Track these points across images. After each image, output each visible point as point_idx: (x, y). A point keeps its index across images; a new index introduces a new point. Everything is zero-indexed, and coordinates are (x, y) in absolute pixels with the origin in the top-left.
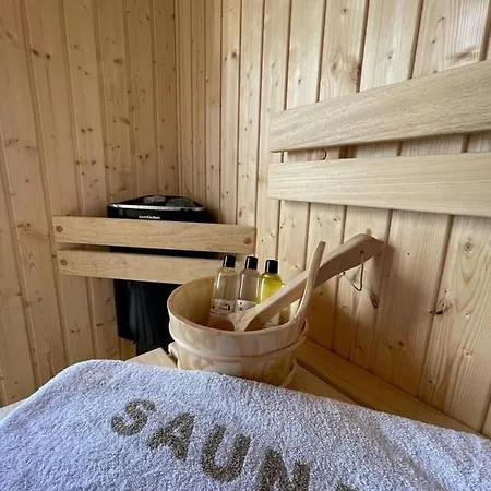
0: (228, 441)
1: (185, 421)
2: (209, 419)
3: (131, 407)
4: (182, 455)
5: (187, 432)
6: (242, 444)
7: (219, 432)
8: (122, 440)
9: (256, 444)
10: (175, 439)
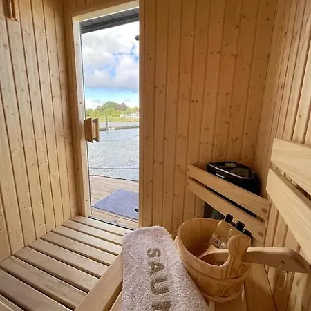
0: (163, 284)
1: (161, 267)
2: (166, 274)
3: (155, 250)
4: (151, 274)
5: (158, 270)
6: (165, 290)
7: (164, 280)
8: (146, 256)
9: (168, 295)
10: (154, 268)
